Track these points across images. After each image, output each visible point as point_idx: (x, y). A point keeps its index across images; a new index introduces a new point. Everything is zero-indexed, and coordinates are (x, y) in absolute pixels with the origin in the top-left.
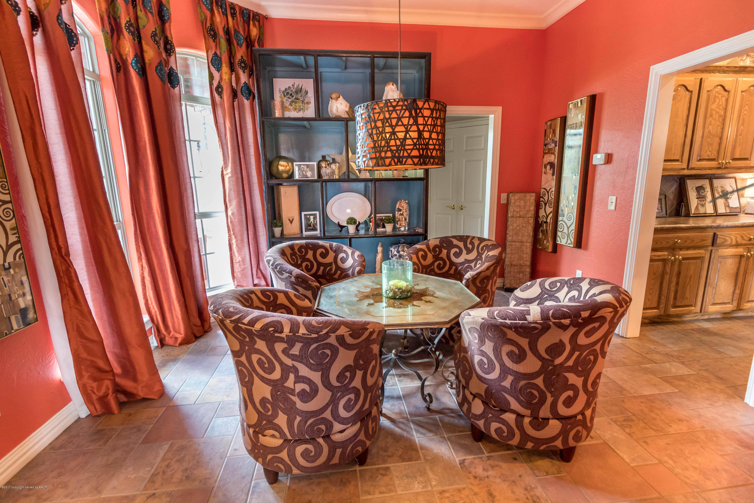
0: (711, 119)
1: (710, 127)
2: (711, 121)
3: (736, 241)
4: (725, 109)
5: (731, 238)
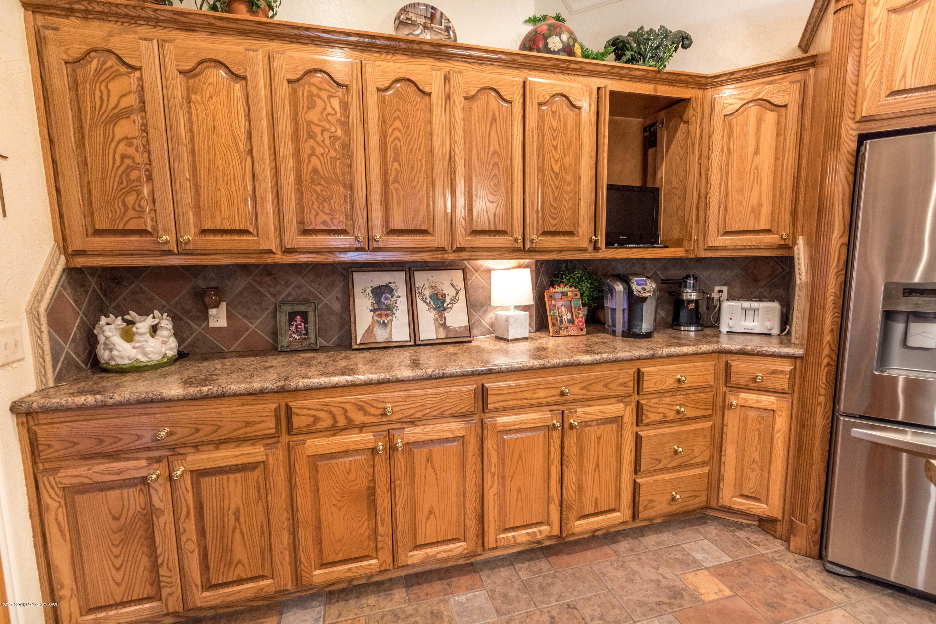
0: (311, 143)
1: (315, 161)
2: (313, 148)
3: (347, 418)
4: (345, 125)
5: (330, 412)
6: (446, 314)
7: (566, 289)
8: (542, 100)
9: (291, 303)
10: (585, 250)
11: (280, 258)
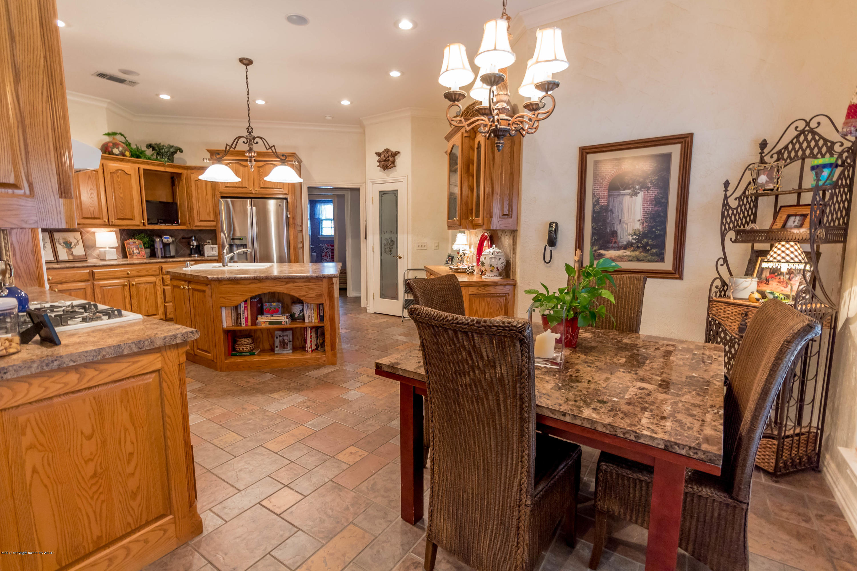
6: (73, 250)
7: (136, 240)
8: (111, 171)
10: (139, 226)
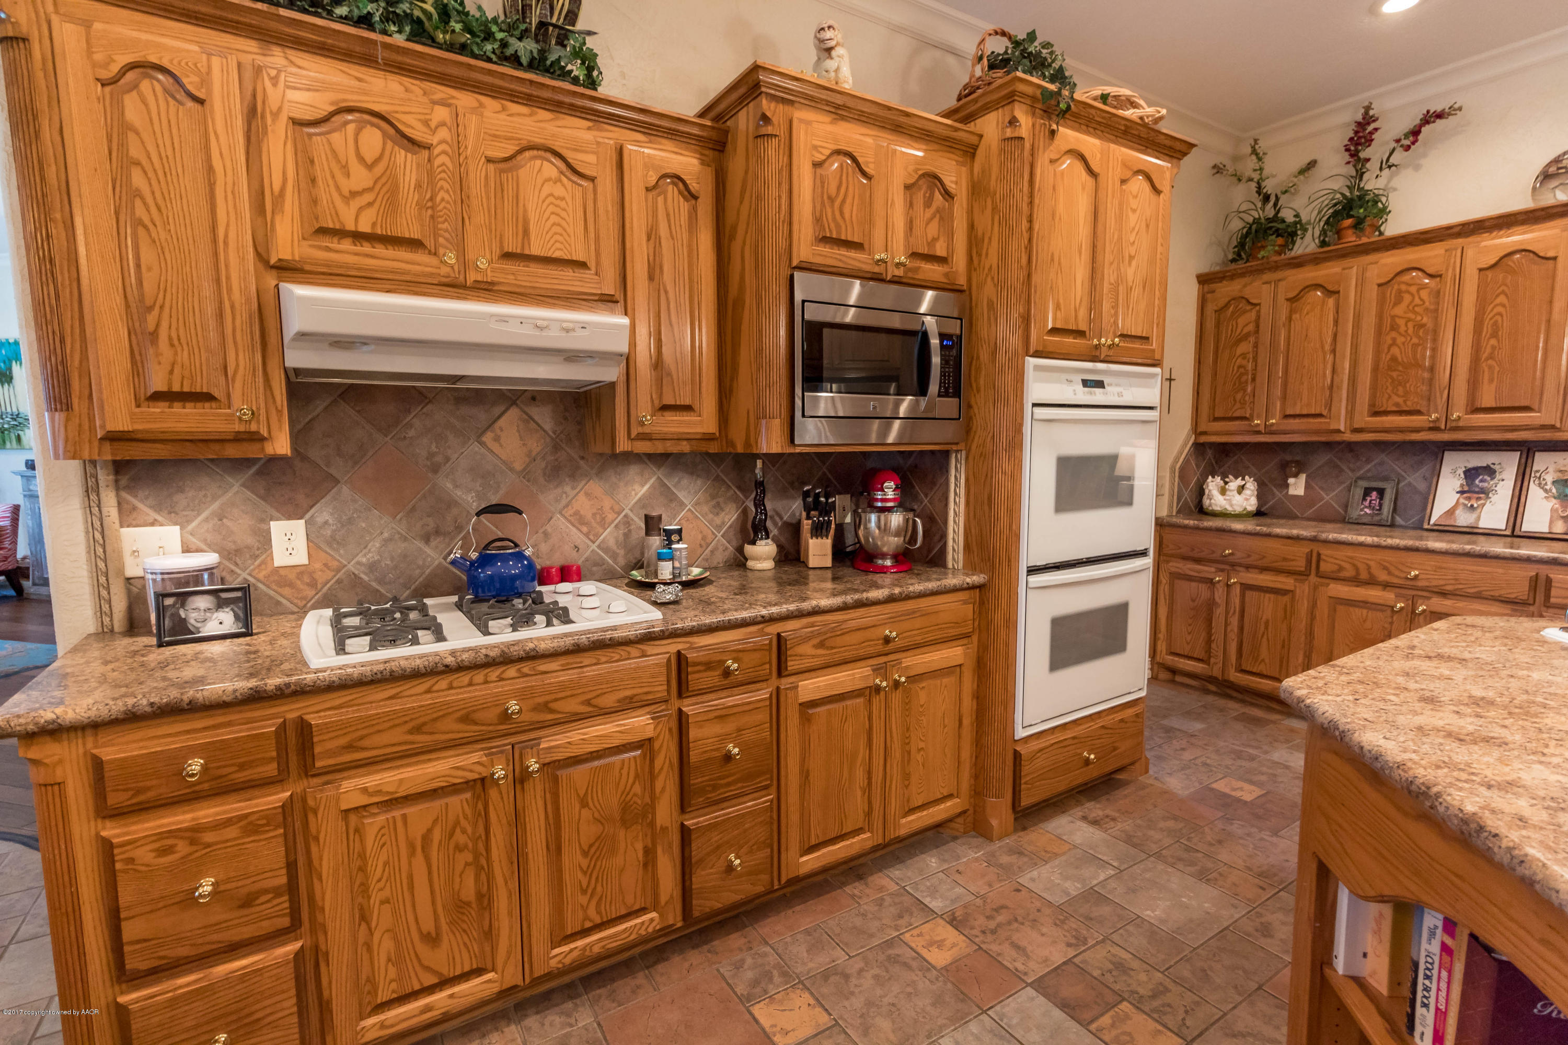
0: (1394, 334)
1: (1395, 351)
2: (1394, 340)
3: (1370, 573)
4: (1435, 312)
5: (1354, 565)
9: (1368, 479)
11: (1349, 437)
